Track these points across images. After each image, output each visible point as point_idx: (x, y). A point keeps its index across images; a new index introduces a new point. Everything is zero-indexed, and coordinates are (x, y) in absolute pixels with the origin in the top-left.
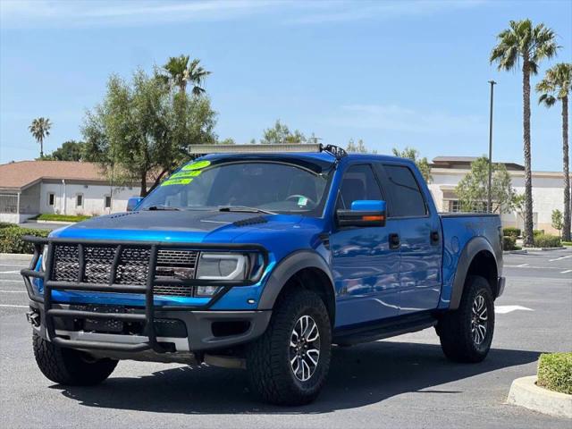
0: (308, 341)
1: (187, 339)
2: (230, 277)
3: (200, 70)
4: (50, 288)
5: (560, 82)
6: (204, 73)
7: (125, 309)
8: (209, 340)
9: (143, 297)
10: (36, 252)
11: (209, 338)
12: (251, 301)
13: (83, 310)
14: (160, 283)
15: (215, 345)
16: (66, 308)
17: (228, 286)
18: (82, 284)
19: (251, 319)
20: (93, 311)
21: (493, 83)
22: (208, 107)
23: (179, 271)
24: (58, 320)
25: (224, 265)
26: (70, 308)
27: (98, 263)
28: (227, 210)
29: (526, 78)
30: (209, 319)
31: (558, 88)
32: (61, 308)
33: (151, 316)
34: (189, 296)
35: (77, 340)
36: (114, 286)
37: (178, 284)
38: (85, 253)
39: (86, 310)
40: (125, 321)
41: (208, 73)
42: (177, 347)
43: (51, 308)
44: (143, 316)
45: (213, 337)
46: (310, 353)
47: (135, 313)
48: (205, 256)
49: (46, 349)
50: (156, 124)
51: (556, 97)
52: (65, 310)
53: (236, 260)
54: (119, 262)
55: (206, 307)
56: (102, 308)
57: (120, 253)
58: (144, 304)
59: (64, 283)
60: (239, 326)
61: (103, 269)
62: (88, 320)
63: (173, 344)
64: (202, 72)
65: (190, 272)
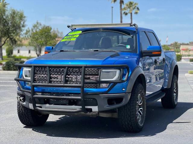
0: (140, 105)
1: (97, 106)
2: (113, 79)
3: (5, 3)
4: (34, 86)
5: (129, 7)
6: (7, 4)
7: (68, 94)
8: (107, 107)
9: (80, 89)
10: (19, 70)
11: (106, 106)
12: (124, 89)
13: (48, 95)
14: (87, 83)
15: (110, 109)
16: (40, 95)
17: (115, 83)
18: (50, 84)
19: (123, 97)
20: (53, 96)
21: (112, 7)
22: (23, 15)
23: (92, 77)
24: (36, 100)
25: (111, 74)
26: (42, 95)
27: (56, 75)
28: (97, 51)
29: (121, 6)
30: (106, 98)
31: (129, 9)
32: (37, 95)
33: (83, 97)
34: (97, 88)
35: (45, 108)
36: (65, 85)
37: (92, 83)
38: (50, 70)
39: (51, 95)
40: (69, 100)
41: (9, 4)
42: (93, 110)
43: (34, 95)
44: (80, 98)
45: (108, 105)
46: (140, 110)
47: (74, 96)
48: (103, 70)
49: (24, 111)
50: (4, 21)
51: (128, 12)
52: (39, 95)
53: (116, 72)
54: (67, 74)
55: (106, 92)
56: (58, 94)
57: (67, 70)
58: (80, 92)
59: (40, 84)
60: (119, 100)
61: (56, 78)
62: (51, 100)
63: (91, 109)
64: (6, 3)
65: (97, 78)
